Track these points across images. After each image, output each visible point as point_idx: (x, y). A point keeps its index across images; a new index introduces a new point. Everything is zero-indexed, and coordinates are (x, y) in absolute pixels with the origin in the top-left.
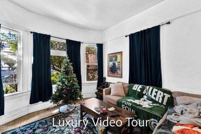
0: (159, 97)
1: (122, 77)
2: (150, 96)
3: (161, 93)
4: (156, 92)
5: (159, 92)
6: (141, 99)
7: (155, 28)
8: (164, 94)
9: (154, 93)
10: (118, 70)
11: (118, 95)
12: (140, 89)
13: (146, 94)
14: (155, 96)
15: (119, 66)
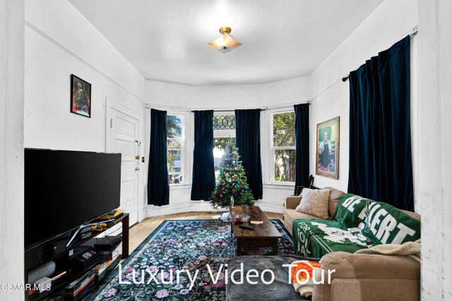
0: (385, 231)
1: (338, 178)
2: (369, 224)
3: (390, 222)
4: (382, 218)
5: (390, 218)
6: (349, 229)
7: (397, 47)
8: (397, 225)
9: (376, 220)
10: (332, 160)
11: (310, 212)
12: (355, 206)
13: (366, 221)
14: (377, 227)
15: (334, 151)
